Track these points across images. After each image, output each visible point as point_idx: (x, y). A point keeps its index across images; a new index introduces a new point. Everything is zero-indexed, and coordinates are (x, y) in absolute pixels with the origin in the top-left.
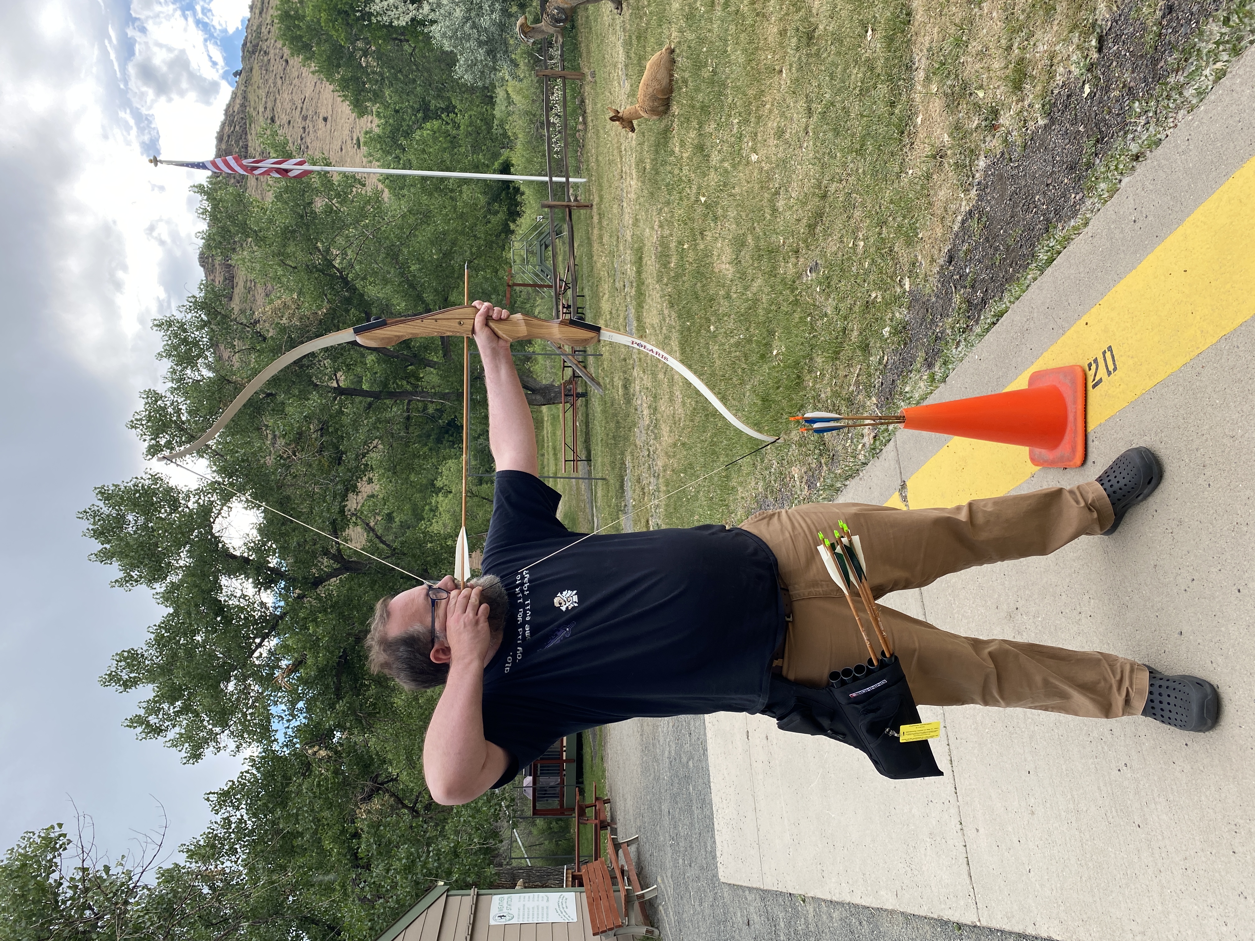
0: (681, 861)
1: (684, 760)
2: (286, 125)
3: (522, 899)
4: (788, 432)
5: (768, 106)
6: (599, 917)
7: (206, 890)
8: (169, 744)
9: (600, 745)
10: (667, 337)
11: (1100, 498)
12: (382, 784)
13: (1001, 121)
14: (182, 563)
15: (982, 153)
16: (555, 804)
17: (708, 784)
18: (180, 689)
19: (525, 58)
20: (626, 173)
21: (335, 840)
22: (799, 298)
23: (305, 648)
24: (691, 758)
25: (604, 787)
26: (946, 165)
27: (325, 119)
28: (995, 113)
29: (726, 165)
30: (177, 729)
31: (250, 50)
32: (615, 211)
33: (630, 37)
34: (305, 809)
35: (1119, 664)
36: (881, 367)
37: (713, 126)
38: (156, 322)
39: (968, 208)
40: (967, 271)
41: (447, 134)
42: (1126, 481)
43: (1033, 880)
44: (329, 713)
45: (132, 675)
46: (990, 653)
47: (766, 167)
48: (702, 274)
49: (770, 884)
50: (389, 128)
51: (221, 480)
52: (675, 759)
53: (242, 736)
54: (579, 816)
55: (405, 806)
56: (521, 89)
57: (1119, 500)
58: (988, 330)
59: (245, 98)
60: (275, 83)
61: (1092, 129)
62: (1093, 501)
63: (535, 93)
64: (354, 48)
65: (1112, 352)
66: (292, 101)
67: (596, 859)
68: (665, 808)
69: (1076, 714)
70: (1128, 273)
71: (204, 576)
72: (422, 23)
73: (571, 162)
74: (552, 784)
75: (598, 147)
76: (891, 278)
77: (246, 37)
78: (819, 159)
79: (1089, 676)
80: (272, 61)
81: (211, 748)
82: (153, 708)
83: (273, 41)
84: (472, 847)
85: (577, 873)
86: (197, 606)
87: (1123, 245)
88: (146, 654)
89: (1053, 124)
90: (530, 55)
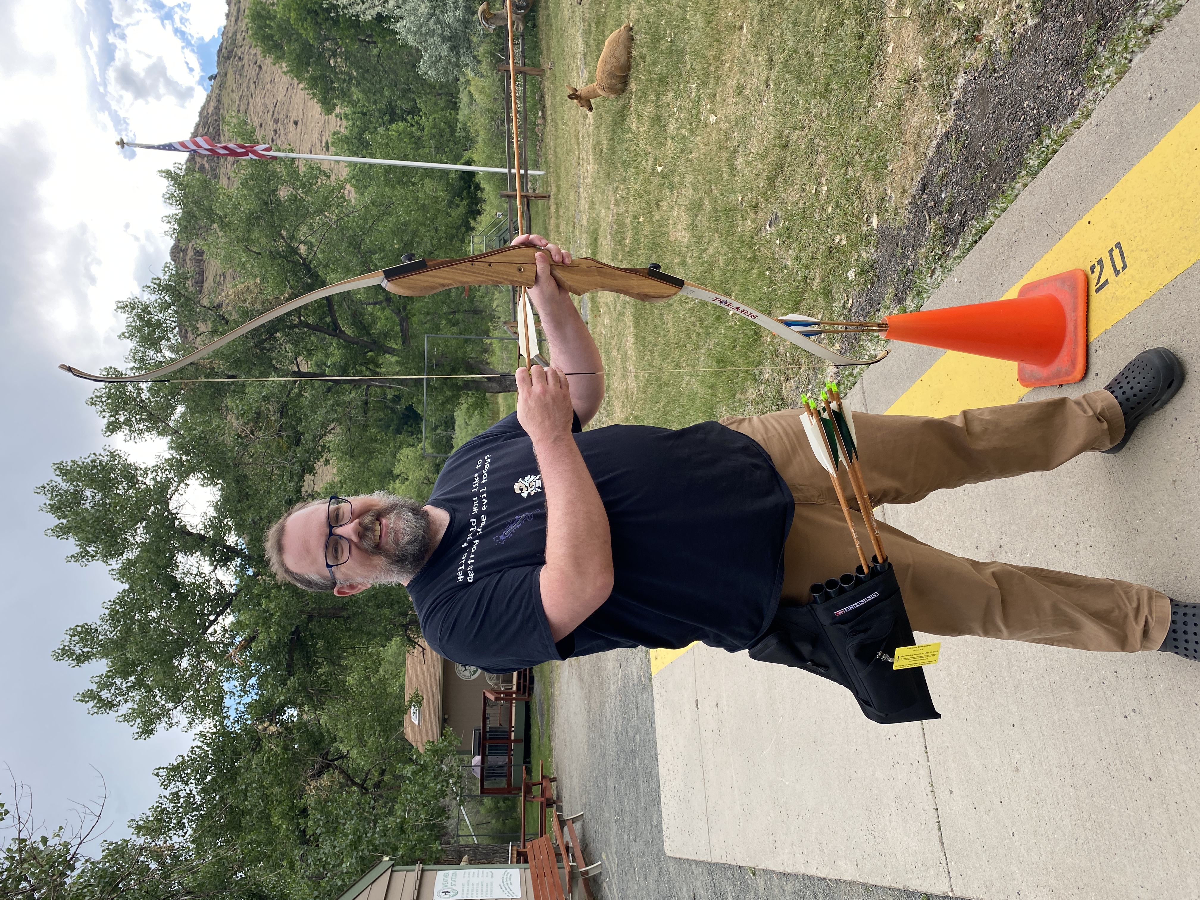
0: (626, 837)
1: (631, 734)
2: (258, 128)
3: (467, 875)
4: (744, 391)
5: (727, 65)
6: (543, 894)
7: (153, 865)
8: (121, 719)
9: (548, 725)
10: (621, 314)
11: (1110, 407)
12: (333, 761)
13: (984, 31)
14: (138, 539)
15: (961, 69)
16: (502, 783)
17: (654, 758)
18: (134, 664)
19: (487, 58)
20: (583, 159)
21: (284, 816)
22: (757, 253)
23: (257, 624)
24: (638, 731)
25: (551, 765)
26: (920, 89)
27: (296, 123)
28: (977, 23)
29: (683, 131)
30: (130, 704)
31: (225, 55)
32: (572, 198)
33: (589, 25)
34: (254, 785)
35: (1134, 591)
36: (845, 312)
37: (671, 94)
38: (119, 305)
39: (944, 130)
40: (943, 196)
41: (411, 135)
42: (1141, 386)
43: (1017, 844)
44: (280, 689)
45: (85, 650)
46: (993, 574)
47: (724, 126)
48: (657, 245)
49: (718, 857)
50: (356, 130)
51: (178, 457)
52: (622, 734)
53: (195, 713)
54: (525, 794)
55: (354, 783)
56: (483, 88)
57: (1132, 408)
58: (968, 250)
59: (219, 101)
60: (248, 88)
61: (1092, 17)
62: (1103, 410)
63: (496, 92)
64: (323, 48)
65: (1121, 249)
66: (264, 104)
67: (541, 836)
68: (611, 783)
69: (1086, 648)
70: (1142, 158)
71: (159, 552)
72: (388, 18)
73: (530, 156)
74: (500, 763)
75: (556, 139)
76: (858, 217)
77: (222, 44)
78: (781, 110)
79: (1102, 604)
80: (246, 66)
81: (164, 724)
82: (106, 683)
83: (247, 48)
84: (418, 823)
85: (522, 850)
86: (151, 581)
87: (1136, 127)
88: (100, 629)
89: (1046, 21)
90: (493, 55)
